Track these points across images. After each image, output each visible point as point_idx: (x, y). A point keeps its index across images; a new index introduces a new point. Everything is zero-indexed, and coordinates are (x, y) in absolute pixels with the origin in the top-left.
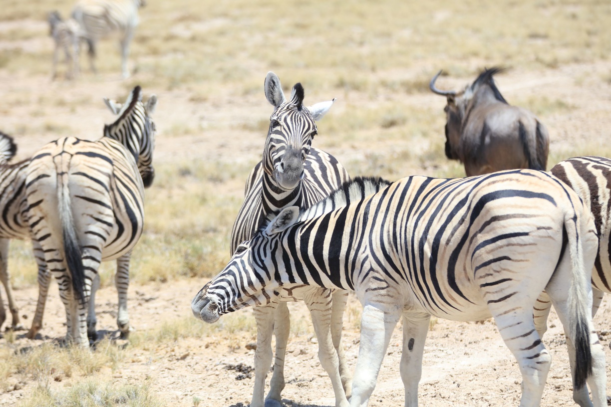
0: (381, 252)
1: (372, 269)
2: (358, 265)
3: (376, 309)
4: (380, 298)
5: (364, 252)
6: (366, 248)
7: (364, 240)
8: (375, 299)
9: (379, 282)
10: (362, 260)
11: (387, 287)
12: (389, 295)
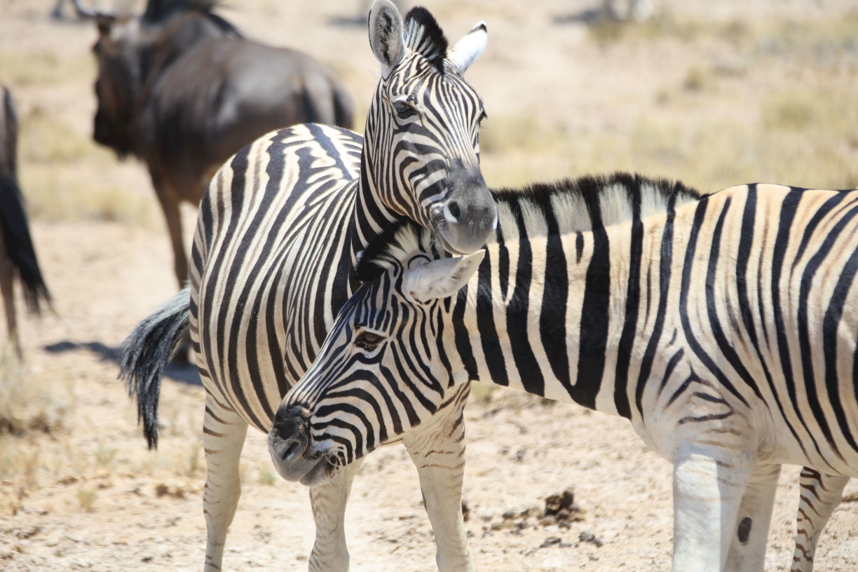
0: (714, 342)
1: (694, 377)
2: (658, 368)
3: (706, 458)
4: (716, 437)
5: (671, 343)
6: (675, 334)
7: (668, 317)
8: (704, 437)
9: (711, 404)
10: (667, 360)
11: (730, 414)
12: (732, 431)
